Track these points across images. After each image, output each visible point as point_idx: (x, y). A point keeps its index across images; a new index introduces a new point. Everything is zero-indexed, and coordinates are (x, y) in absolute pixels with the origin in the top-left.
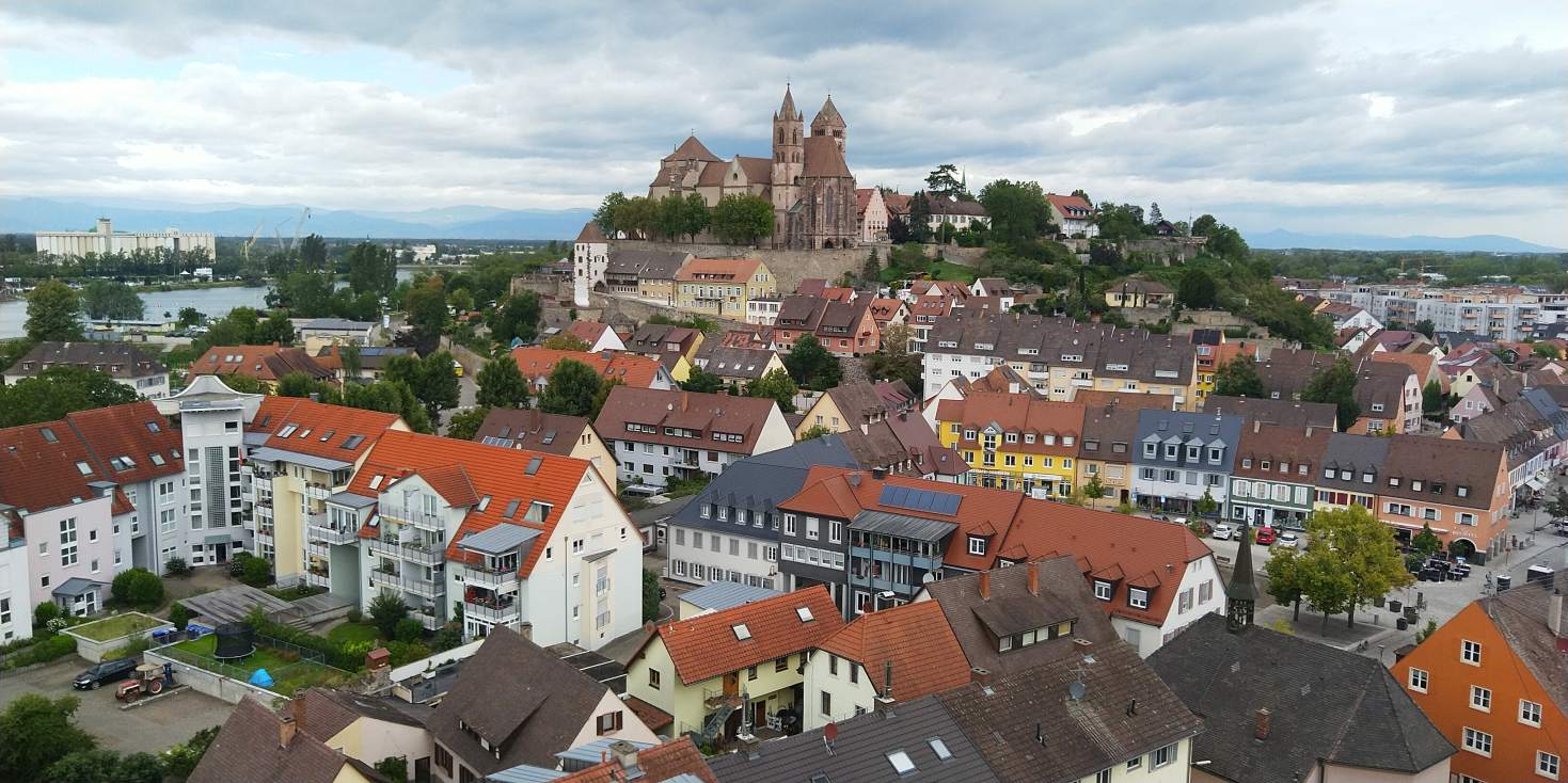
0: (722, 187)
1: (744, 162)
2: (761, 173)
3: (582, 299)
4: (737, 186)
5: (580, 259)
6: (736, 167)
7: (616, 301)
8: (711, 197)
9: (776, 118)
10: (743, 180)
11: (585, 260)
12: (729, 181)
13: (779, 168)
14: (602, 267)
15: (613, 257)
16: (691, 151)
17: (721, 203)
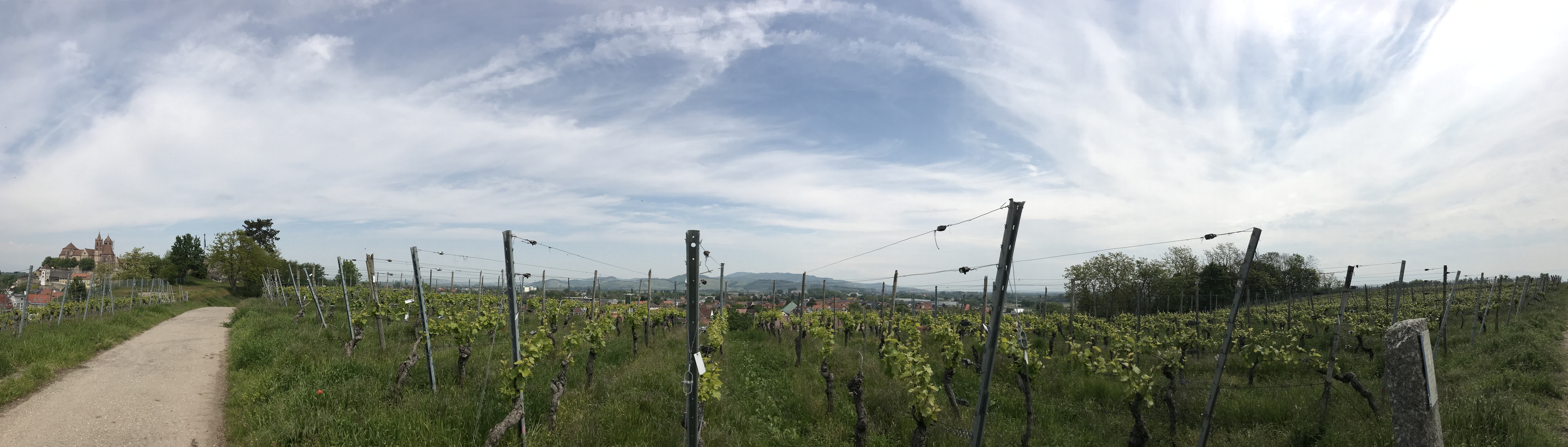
0: (81, 256)
1: (87, 250)
2: (91, 252)
3: (43, 283)
4: (85, 256)
5: (43, 273)
6: (85, 251)
7: (53, 284)
8: (78, 259)
9: (96, 240)
10: (87, 254)
11: (45, 274)
12: (83, 254)
13: (97, 252)
14: (49, 275)
15: (51, 273)
16: (71, 247)
17: (81, 260)
